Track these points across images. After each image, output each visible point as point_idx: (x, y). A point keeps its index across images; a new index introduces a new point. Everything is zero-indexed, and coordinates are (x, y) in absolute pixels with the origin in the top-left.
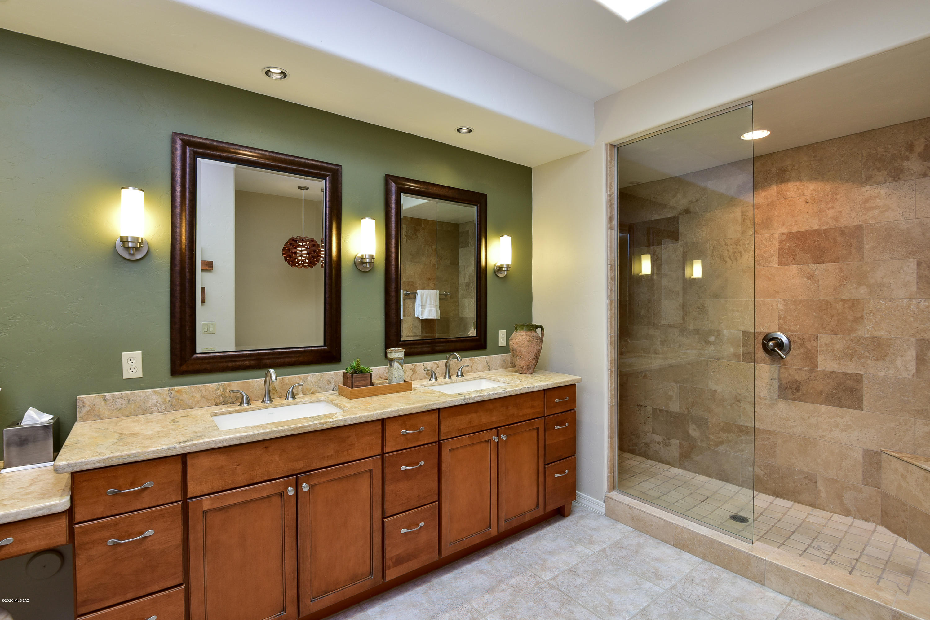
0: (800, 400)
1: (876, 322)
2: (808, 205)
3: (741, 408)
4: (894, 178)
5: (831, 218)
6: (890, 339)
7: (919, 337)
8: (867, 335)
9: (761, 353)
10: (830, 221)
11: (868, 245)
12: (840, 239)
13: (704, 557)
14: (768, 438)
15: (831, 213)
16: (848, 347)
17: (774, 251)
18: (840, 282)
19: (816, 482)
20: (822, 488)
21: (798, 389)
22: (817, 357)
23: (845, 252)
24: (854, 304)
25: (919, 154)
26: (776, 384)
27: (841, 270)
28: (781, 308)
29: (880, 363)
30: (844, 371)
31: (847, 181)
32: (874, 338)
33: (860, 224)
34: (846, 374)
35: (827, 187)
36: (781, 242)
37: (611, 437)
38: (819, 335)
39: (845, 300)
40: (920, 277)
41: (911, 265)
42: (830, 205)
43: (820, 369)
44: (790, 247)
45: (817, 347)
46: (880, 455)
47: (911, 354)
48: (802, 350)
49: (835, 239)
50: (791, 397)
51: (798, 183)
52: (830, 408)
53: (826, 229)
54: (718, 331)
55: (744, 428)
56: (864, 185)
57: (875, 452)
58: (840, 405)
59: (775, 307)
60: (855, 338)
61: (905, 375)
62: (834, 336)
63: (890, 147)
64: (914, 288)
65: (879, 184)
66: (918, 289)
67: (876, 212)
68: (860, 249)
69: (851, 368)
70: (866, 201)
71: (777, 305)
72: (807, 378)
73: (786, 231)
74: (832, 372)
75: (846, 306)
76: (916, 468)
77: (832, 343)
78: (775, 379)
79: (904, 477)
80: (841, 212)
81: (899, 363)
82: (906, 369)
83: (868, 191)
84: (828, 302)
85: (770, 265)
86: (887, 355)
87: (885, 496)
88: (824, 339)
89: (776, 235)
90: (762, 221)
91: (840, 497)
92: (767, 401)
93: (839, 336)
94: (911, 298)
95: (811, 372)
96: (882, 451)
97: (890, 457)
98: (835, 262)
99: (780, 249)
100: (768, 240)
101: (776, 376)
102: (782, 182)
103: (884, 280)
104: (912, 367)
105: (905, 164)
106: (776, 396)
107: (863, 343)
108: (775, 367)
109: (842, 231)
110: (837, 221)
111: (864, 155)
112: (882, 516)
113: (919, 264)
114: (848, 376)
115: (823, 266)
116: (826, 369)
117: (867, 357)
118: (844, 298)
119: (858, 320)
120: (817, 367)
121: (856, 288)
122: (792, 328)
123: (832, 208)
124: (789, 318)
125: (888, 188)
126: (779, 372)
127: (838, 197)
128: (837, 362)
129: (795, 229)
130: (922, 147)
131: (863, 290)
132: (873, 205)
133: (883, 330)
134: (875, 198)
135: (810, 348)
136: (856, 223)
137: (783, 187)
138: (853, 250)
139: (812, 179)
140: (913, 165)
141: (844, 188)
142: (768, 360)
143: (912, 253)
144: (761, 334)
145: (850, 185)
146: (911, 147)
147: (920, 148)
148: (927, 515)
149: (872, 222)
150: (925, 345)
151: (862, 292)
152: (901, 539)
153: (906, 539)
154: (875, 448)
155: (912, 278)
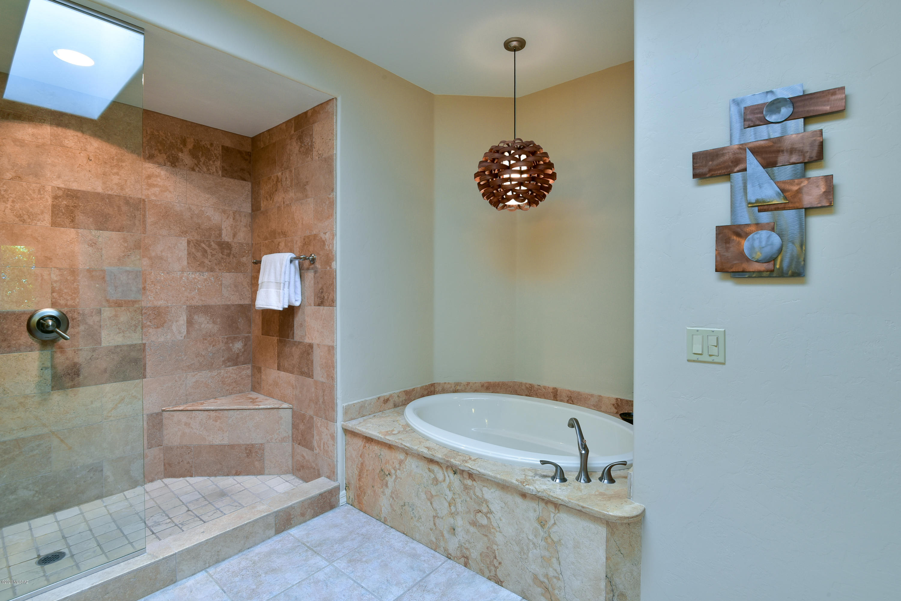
0: (79, 385)
1: (156, 292)
2: (90, 163)
4: (172, 164)
5: (116, 184)
6: (168, 307)
7: (188, 304)
8: (149, 305)
9: (25, 338)
10: (115, 187)
11: (150, 219)
12: (124, 209)
14: (38, 445)
15: (115, 179)
16: (132, 319)
17: (45, 207)
18: (124, 252)
19: (102, 470)
20: (108, 472)
21: (77, 373)
22: (100, 333)
23: (129, 223)
24: (138, 275)
25: (190, 151)
26: (48, 374)
27: (125, 240)
28: (55, 279)
29: (160, 330)
30: (128, 343)
31: (133, 152)
32: (154, 307)
33: (143, 197)
34: (130, 346)
35: (113, 150)
36: (56, 198)
38: (102, 309)
39: (129, 271)
40: (189, 254)
41: (183, 243)
42: (115, 170)
43: (103, 345)
44: (67, 206)
45: (100, 321)
46: (161, 415)
47: (183, 319)
48: (81, 327)
49: (119, 207)
50: (69, 384)
51: (78, 133)
52: (114, 384)
53: (110, 195)
56: (147, 160)
57: (157, 414)
58: (124, 379)
59: (46, 277)
60: (138, 308)
61: (179, 338)
62: (118, 309)
63: (169, 134)
64: (185, 263)
65: (160, 164)
66: (188, 263)
67: (156, 190)
68: (143, 222)
69: (135, 339)
70: (149, 177)
71: (50, 274)
72: (88, 358)
73: (62, 186)
74: (117, 347)
75: (130, 277)
76: (200, 412)
77: (116, 316)
78: (46, 368)
79: (187, 424)
80: (126, 181)
81: (174, 328)
82: (180, 333)
83: (150, 168)
84: (112, 272)
85: (39, 223)
86: (165, 322)
87: (168, 449)
88: (108, 313)
89: (49, 188)
91: (128, 473)
92: (35, 399)
93: (123, 308)
94: (183, 271)
95: (94, 350)
96: (163, 411)
97: (172, 413)
98: (119, 231)
99: (53, 206)
100: (37, 191)
101: (49, 364)
102: (57, 124)
103: (163, 254)
104: (184, 330)
105: (180, 154)
106: (48, 389)
107: (145, 313)
108: (47, 353)
109: (127, 201)
110: (122, 189)
111: (149, 132)
112: (165, 469)
113: (189, 242)
114: (132, 347)
115: (106, 234)
116: (111, 344)
117: (149, 326)
118: (128, 269)
119: (141, 291)
120: (100, 344)
121: (140, 259)
122: (68, 303)
123: (117, 174)
124: (66, 291)
125: (167, 170)
126: (52, 358)
127: (124, 164)
128: (121, 335)
129: (75, 186)
130: (192, 145)
132: (155, 183)
133: (162, 299)
134: (157, 176)
135: (91, 323)
136: (140, 196)
137: (57, 130)
138: (137, 222)
139: (96, 135)
140: (185, 158)
141: (129, 158)
142: (37, 345)
143: (184, 233)
144: (24, 313)
145: (135, 156)
146: (184, 142)
147: (190, 146)
148: (211, 446)
149: (153, 198)
150: (193, 310)
151: (145, 263)
152: (188, 479)
153: (191, 476)
154: (157, 410)
155: (184, 254)
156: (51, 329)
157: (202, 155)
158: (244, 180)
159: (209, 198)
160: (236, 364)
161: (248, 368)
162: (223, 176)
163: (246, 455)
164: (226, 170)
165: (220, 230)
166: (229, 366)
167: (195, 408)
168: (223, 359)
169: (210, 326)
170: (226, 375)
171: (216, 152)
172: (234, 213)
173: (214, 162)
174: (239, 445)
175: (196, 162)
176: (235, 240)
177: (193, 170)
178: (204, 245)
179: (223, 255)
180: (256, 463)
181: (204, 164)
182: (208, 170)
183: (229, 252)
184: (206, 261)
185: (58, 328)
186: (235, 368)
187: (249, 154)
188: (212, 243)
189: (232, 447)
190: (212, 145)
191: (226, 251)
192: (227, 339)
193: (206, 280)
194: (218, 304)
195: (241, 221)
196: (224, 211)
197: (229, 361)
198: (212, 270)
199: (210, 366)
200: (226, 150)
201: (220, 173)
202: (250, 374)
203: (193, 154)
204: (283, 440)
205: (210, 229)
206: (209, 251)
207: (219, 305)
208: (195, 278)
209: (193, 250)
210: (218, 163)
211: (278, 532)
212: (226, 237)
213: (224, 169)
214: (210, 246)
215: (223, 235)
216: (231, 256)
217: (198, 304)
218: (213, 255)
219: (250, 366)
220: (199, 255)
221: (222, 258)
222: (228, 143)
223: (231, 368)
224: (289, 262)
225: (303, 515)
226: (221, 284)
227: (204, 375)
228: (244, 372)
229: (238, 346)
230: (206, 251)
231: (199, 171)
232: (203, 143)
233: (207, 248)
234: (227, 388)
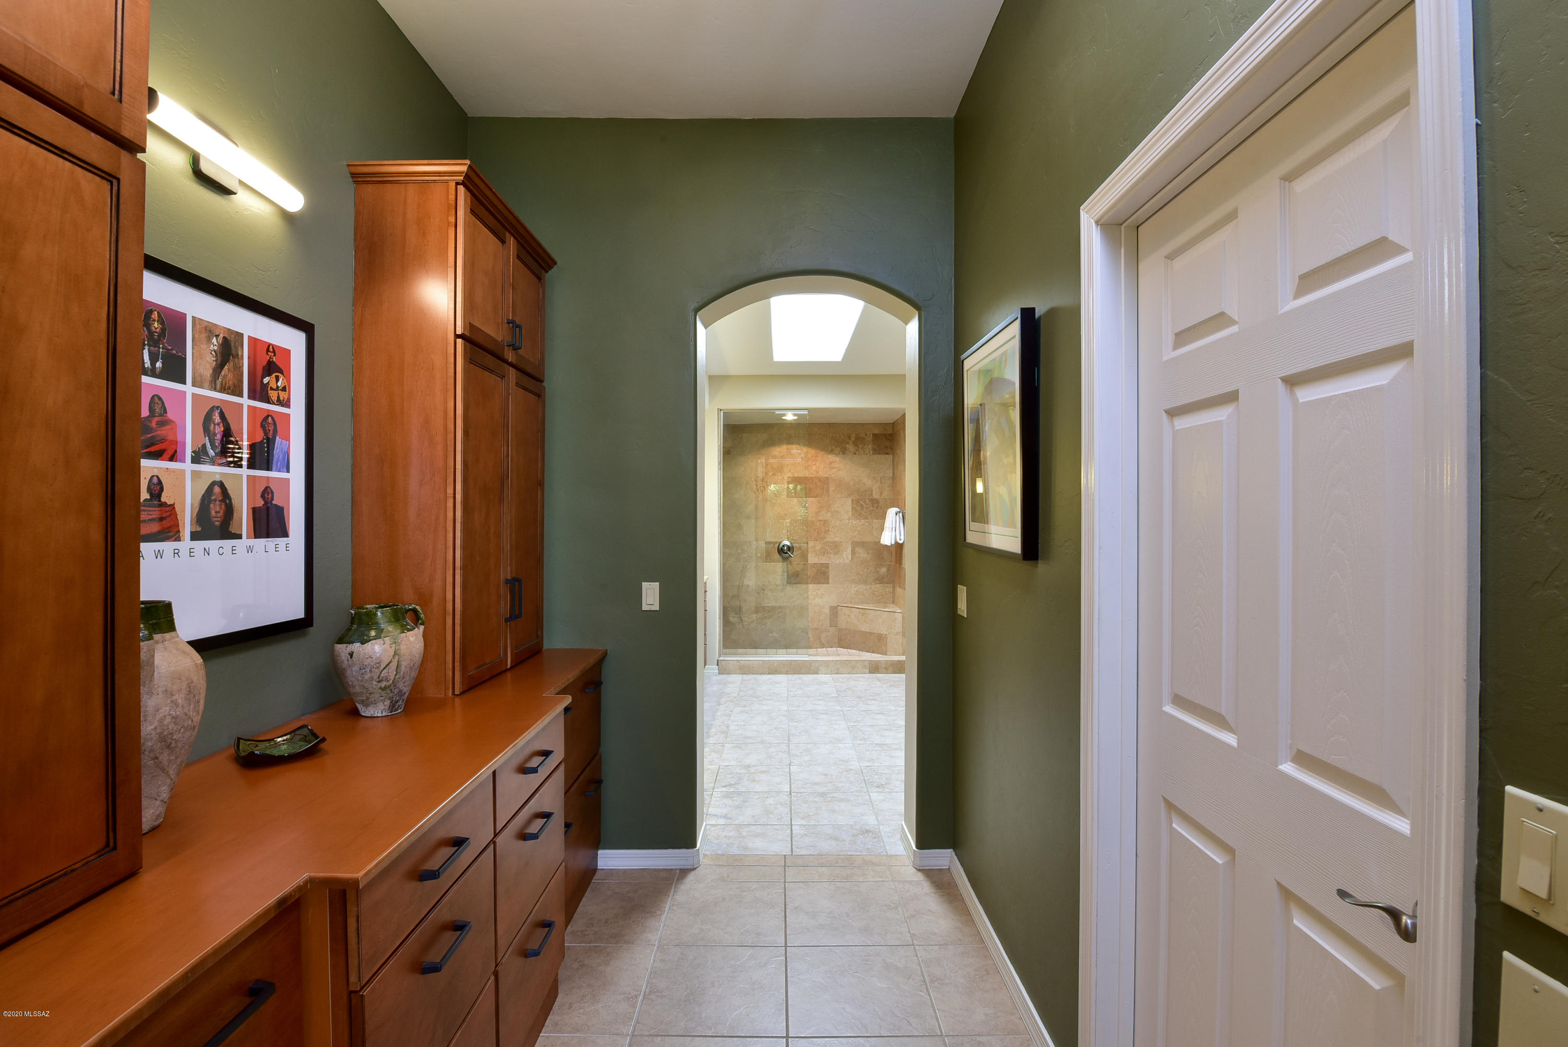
0: (799, 583)
1: (834, 532)
2: (802, 461)
3: (765, 595)
4: (843, 452)
5: (815, 471)
6: (841, 542)
7: (852, 540)
8: (831, 541)
9: (777, 556)
11: (832, 488)
12: (818, 484)
13: (787, 673)
14: (781, 612)
15: (814, 468)
16: (822, 548)
17: (785, 488)
18: (818, 509)
19: (808, 633)
20: (810, 635)
21: (797, 577)
22: (807, 555)
23: (821, 492)
24: (825, 522)
25: (853, 442)
26: (786, 575)
27: (819, 503)
28: (789, 525)
29: (836, 556)
30: (820, 562)
31: (822, 450)
32: (834, 542)
33: (828, 476)
34: (821, 564)
35: (812, 451)
36: (789, 482)
37: (720, 618)
38: (809, 542)
39: (820, 520)
40: (852, 508)
41: (850, 501)
42: (814, 463)
43: (809, 562)
44: (793, 486)
45: (807, 549)
46: (837, 608)
47: (850, 549)
48: (800, 552)
49: (816, 483)
50: (794, 582)
51: (798, 446)
52: (814, 585)
53: (812, 477)
54: (749, 542)
55: (767, 608)
56: (830, 454)
57: (835, 607)
58: (819, 583)
59: (785, 525)
60: (825, 542)
61: (847, 561)
62: (816, 542)
63: (842, 434)
64: (850, 514)
65: (836, 455)
66: (852, 514)
67: (835, 470)
68: (828, 490)
69: (824, 560)
70: (831, 463)
71: (787, 523)
72: (802, 568)
73: (791, 476)
74: (815, 564)
75: (821, 523)
76: (855, 609)
77: (815, 546)
78: (785, 572)
79: (849, 616)
80: (820, 467)
81: (844, 555)
82: (848, 558)
83: (831, 458)
84: (813, 521)
85: (782, 497)
86: (839, 551)
87: (840, 630)
88: (811, 544)
89: (786, 478)
90: (778, 467)
91: (819, 638)
92: (781, 587)
93: (818, 542)
94: (849, 519)
95: (805, 564)
96: (838, 606)
97: (842, 607)
98: (816, 497)
99: (788, 487)
100: (782, 480)
101: (786, 570)
102: (789, 444)
103: (839, 509)
104: (850, 557)
105: (847, 446)
106: (785, 583)
107: (829, 545)
108: (785, 564)
109: (819, 479)
110: (818, 473)
111: (830, 437)
112: (839, 642)
113: (852, 501)
115: (810, 499)
116: (812, 562)
117: (831, 553)
118: (820, 519)
119: (827, 532)
120: (808, 562)
121: (826, 513)
122: (795, 538)
123: (815, 465)
124: (794, 532)
125: (840, 457)
126: (787, 567)
127: (818, 458)
128: (817, 557)
129: (796, 475)
130: (854, 438)
131: (829, 514)
132: (834, 466)
133: (837, 537)
134: (835, 462)
135: (804, 550)
136: (826, 475)
137: (789, 446)
138: (825, 491)
139: (804, 445)
140: (851, 447)
141: (821, 454)
142: (781, 559)
143: (850, 495)
144: (776, 542)
145: (823, 452)
146: (850, 438)
147: (853, 439)
148: (861, 632)
149: (833, 476)
150: (855, 544)
151: (829, 515)
152: (849, 650)
153: (851, 649)
154: (835, 605)
155: (850, 509)
156: (785, 551)
157: (860, 443)
158: (887, 454)
159: (864, 471)
160: (882, 583)
161: (890, 587)
162: (873, 454)
163: (877, 640)
164: (875, 450)
165: (872, 491)
166: (878, 584)
167: (853, 606)
168: (873, 578)
169: (865, 555)
170: (875, 590)
171: (869, 439)
172: (881, 478)
173: (867, 446)
174: (874, 633)
175: (856, 448)
176: (882, 497)
177: (855, 454)
178: (861, 502)
179: (873, 507)
180: (883, 647)
181: (861, 448)
182: (864, 452)
183: (877, 505)
184: (863, 512)
185: (789, 551)
186: (881, 585)
187: (891, 435)
188: (867, 500)
189: (871, 634)
190: (866, 434)
191: (875, 505)
192: (876, 564)
193: (863, 524)
194: (871, 540)
195: (885, 483)
196: (874, 478)
197: (877, 580)
198: (866, 518)
199: (865, 582)
200: (875, 435)
201: (871, 452)
202: (891, 592)
203: (855, 444)
204: (897, 634)
205: (865, 491)
206: (864, 506)
207: (871, 542)
208: (856, 524)
209: (855, 506)
210: (870, 446)
211: (870, 672)
212: (876, 495)
213: (874, 450)
214: (865, 502)
215: (874, 494)
216: (879, 508)
217: (857, 541)
218: (867, 509)
219: (891, 585)
220: (858, 508)
221: (873, 510)
222: (877, 431)
223: (878, 585)
224: (895, 514)
225: (886, 669)
226: (872, 528)
227: (862, 587)
228: (887, 589)
229: (883, 570)
230: (862, 506)
231: (858, 454)
232: (861, 435)
233: (863, 504)
234: (876, 598)
